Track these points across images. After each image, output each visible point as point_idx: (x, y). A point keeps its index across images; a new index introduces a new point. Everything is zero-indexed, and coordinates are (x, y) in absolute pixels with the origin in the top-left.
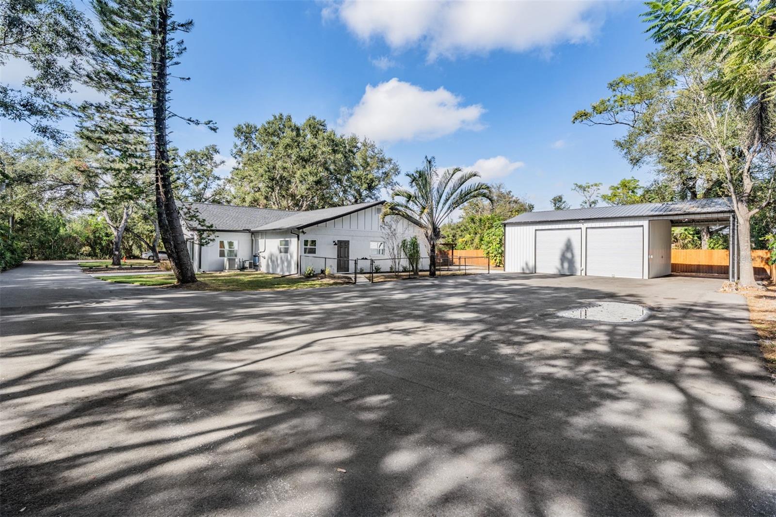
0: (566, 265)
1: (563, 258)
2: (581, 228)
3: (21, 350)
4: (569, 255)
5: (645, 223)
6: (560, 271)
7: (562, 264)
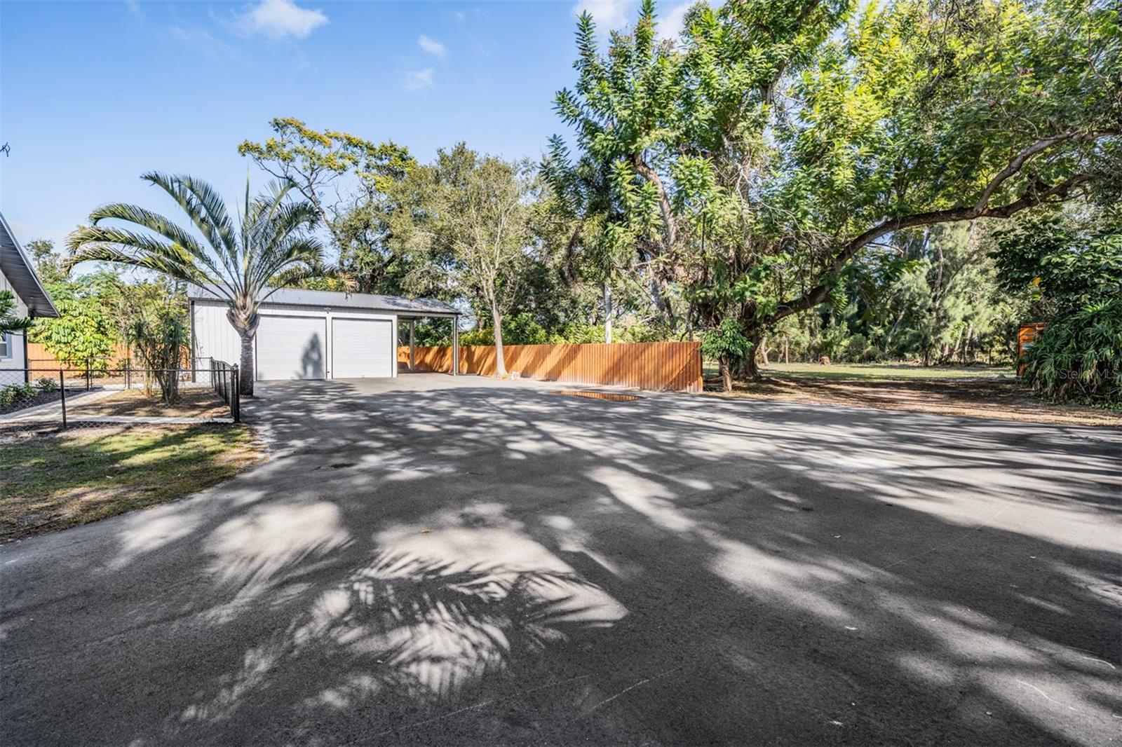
0: (310, 369)
1: (306, 359)
2: (325, 318)
3: (944, 488)
4: (315, 356)
5: (394, 318)
6: (300, 376)
7: (305, 368)
